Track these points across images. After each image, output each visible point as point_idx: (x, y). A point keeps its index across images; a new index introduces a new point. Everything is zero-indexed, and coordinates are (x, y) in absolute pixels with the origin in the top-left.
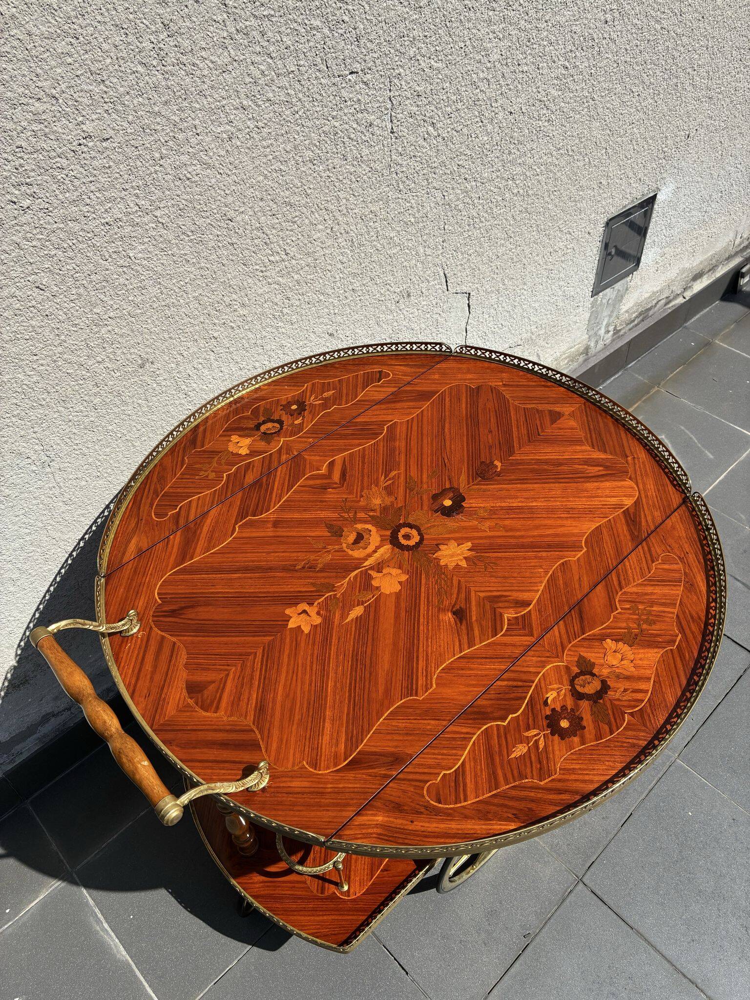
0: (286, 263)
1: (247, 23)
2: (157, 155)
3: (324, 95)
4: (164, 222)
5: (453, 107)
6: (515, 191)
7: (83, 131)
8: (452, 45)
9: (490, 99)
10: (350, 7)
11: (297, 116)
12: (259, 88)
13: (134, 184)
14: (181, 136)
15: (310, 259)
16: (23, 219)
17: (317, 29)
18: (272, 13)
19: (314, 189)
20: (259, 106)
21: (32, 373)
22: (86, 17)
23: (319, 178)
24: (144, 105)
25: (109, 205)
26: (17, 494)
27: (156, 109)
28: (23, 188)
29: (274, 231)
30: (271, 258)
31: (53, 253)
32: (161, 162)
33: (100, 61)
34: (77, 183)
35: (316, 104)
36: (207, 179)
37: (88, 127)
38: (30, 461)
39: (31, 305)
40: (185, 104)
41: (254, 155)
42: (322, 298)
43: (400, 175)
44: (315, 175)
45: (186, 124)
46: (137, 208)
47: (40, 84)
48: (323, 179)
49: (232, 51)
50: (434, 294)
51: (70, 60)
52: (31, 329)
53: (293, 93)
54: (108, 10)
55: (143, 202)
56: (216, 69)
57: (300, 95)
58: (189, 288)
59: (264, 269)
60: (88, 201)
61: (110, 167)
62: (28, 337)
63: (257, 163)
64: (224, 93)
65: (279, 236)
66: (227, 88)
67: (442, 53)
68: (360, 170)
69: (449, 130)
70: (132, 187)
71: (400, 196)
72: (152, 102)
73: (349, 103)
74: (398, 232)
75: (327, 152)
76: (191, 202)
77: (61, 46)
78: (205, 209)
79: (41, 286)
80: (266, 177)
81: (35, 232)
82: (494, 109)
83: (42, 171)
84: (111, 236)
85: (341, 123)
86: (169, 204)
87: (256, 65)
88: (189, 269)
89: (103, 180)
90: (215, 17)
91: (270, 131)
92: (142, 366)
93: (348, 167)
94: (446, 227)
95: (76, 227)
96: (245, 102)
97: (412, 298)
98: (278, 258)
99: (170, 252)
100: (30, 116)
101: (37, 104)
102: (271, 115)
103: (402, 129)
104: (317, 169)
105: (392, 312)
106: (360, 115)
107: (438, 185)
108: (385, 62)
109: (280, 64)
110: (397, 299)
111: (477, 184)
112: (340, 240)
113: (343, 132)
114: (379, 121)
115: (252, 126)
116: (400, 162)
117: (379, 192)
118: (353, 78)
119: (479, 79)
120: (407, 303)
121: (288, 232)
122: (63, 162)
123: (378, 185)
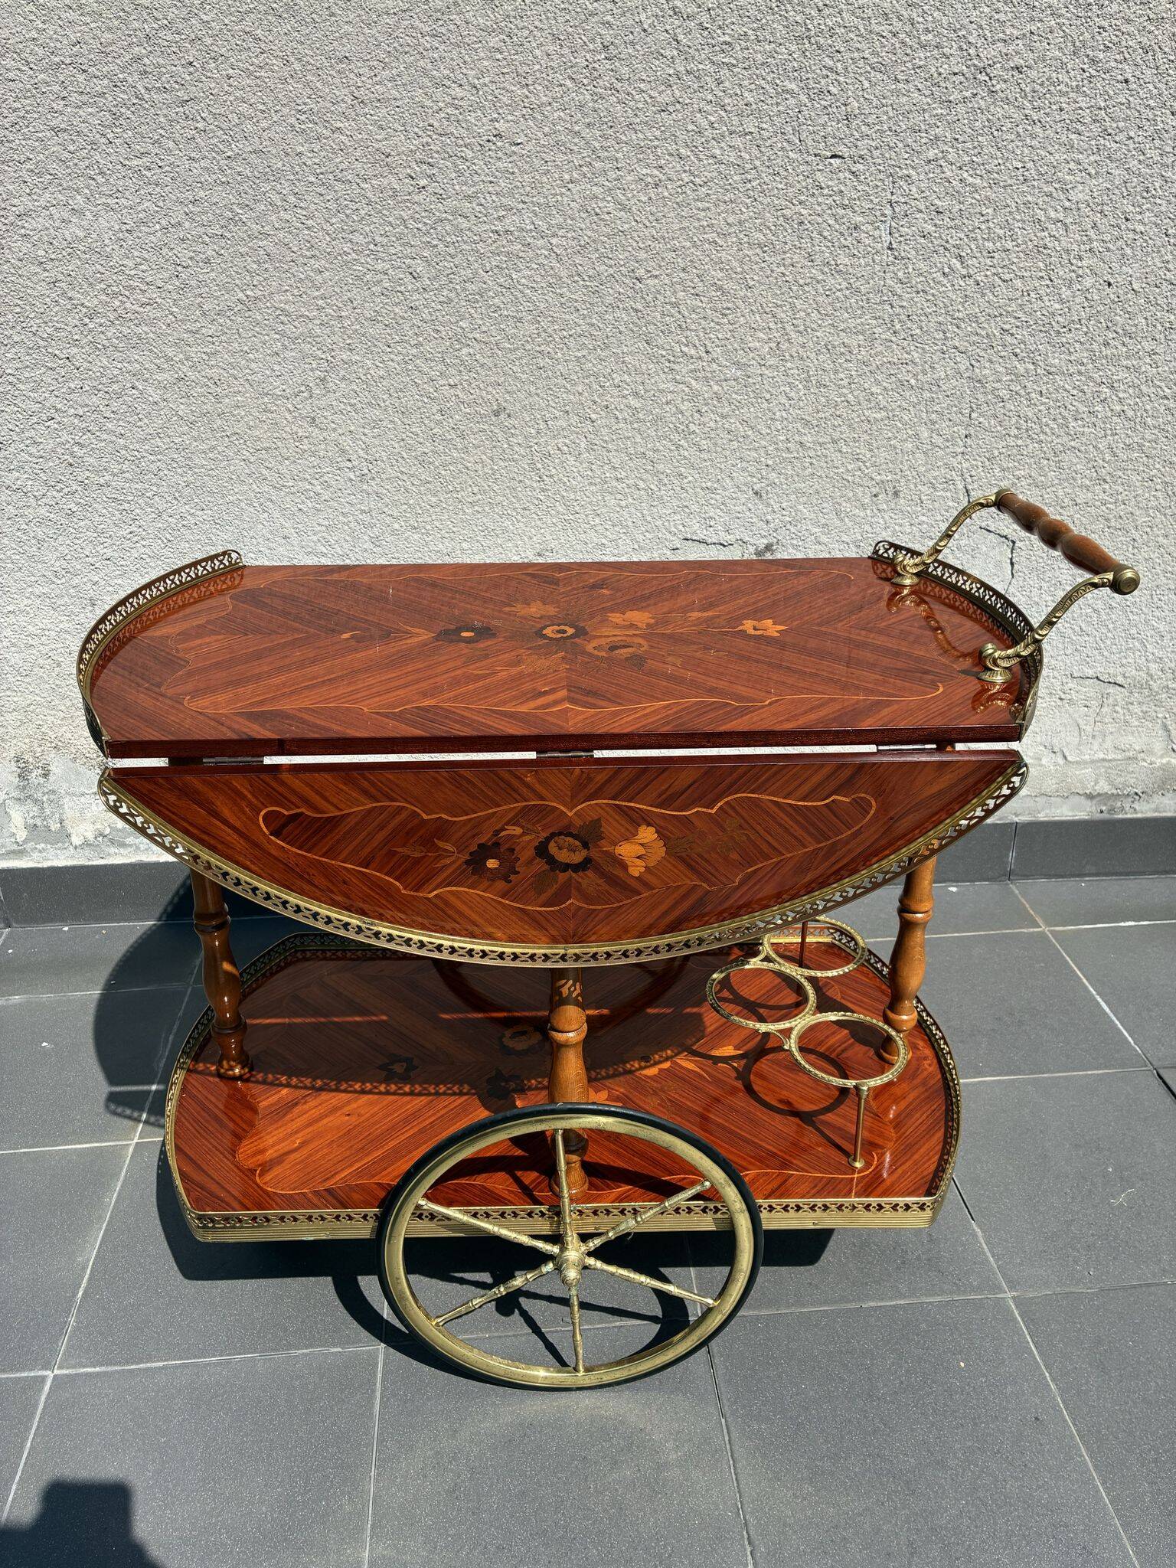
0: (705, 364)
1: (701, 66)
2: (567, 177)
3: (790, 171)
4: (559, 252)
5: (998, 244)
6: (1118, 408)
7: (496, 129)
8: (1000, 161)
9: (1067, 251)
10: (842, 79)
11: (749, 186)
12: (703, 140)
13: (535, 199)
14: (597, 165)
15: (739, 373)
16: (416, 198)
17: (792, 93)
18: (735, 62)
19: (758, 282)
20: (700, 160)
22: (525, 19)
23: (769, 272)
24: (565, 121)
25: (503, 213)
26: (327, 497)
27: (577, 128)
28: (424, 167)
29: (693, 316)
30: (685, 349)
31: (435, 242)
33: (529, 66)
34: (476, 178)
35: (777, 179)
36: (618, 222)
37: (501, 126)
38: (349, 465)
39: (399, 289)
40: (610, 132)
41: (683, 213)
42: (750, 433)
43: (898, 310)
44: (763, 265)
45: (606, 154)
46: (532, 227)
47: (465, 71)
48: (775, 275)
49: (676, 91)
50: (943, 512)
51: (499, 56)
52: (392, 316)
53: (748, 157)
54: (548, 18)
55: (541, 223)
56: (654, 106)
57: (758, 163)
58: (572, 343)
59: (672, 359)
60: (483, 201)
61: (513, 173)
63: (686, 224)
64: (658, 133)
65: (700, 324)
66: (663, 128)
67: (982, 167)
68: (833, 282)
69: (988, 273)
70: (532, 202)
71: (894, 339)
72: (574, 120)
73: (826, 191)
74: (885, 389)
75: (786, 243)
76: (594, 241)
77: (494, 42)
78: (610, 256)
79: (414, 273)
80: (694, 245)
81: (423, 214)
82: (1073, 268)
83: (446, 155)
84: (497, 247)
85: (811, 212)
86: (569, 235)
87: (704, 114)
88: (576, 320)
89: (503, 184)
90: (663, 51)
91: (710, 192)
92: (496, 414)
93: (814, 271)
94: (974, 415)
95: (464, 224)
96: (682, 151)
97: (902, 501)
98: (693, 352)
99: (558, 291)
100: (448, 99)
101: (457, 90)
102: (715, 174)
103: (907, 248)
104: (767, 258)
105: (863, 507)
106: (841, 212)
107: (963, 345)
108: (887, 155)
109: (735, 120)
110: (874, 491)
111: (1039, 371)
112: (789, 365)
113: (812, 225)
114: (870, 227)
115: (686, 180)
116: (899, 292)
117: (859, 321)
118: (836, 162)
119: (1049, 218)
120: (893, 505)
121: (712, 324)
122: (469, 154)
123: (859, 312)
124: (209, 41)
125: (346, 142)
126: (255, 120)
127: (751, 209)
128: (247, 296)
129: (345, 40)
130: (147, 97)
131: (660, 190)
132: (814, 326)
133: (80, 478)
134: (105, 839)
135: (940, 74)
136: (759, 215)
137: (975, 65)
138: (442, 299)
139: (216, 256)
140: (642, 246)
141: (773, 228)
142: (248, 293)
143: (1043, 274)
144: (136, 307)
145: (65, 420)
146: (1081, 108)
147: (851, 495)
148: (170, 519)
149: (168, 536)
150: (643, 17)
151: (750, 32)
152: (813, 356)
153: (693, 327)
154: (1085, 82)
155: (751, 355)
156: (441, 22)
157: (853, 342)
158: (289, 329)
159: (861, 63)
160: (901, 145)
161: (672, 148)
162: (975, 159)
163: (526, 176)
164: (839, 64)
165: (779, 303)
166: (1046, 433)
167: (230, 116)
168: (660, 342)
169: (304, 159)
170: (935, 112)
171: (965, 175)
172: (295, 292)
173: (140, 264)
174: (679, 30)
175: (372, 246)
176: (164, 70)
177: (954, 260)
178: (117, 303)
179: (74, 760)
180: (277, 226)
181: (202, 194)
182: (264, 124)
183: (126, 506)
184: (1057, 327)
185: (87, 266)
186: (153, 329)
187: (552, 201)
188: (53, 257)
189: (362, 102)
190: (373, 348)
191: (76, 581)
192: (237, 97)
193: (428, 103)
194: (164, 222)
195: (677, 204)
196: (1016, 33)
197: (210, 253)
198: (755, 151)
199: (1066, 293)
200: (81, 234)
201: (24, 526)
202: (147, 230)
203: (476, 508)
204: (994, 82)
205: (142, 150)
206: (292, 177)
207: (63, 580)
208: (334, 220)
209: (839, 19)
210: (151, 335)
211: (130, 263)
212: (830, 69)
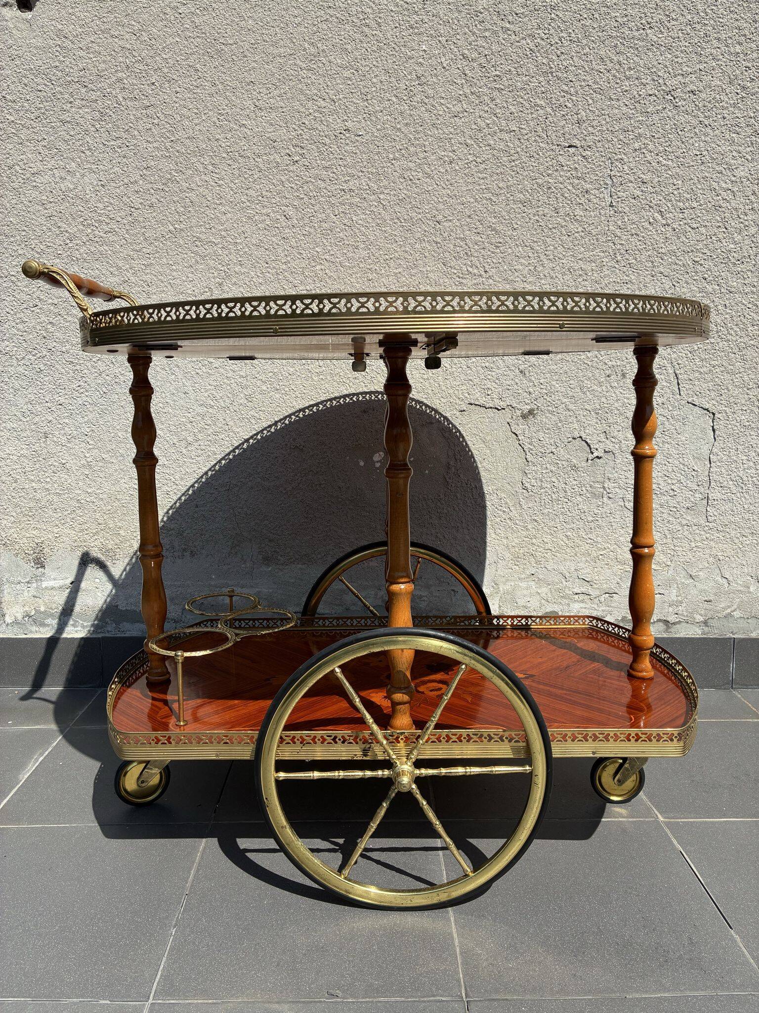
0: (484, 279)
1: (480, 90)
2: (391, 156)
3: (541, 155)
4: (384, 204)
5: (687, 204)
7: (345, 126)
8: (685, 150)
9: (736, 210)
10: (574, 98)
11: (513, 164)
12: (482, 135)
13: (369, 170)
14: (412, 149)
16: (291, 168)
17: (541, 107)
18: (503, 87)
19: (520, 225)
20: (481, 147)
21: (261, 275)
22: (367, 60)
23: (528, 219)
24: (391, 122)
25: (348, 178)
27: (399, 126)
28: (298, 149)
29: (476, 247)
30: (470, 269)
31: (302, 196)
32: (393, 162)
33: (368, 88)
34: (331, 156)
35: (532, 160)
36: (425, 185)
37: (349, 124)
39: (276, 225)
40: (421, 129)
41: (469, 180)
43: (619, 247)
44: (523, 215)
45: (418, 142)
46: (367, 187)
47: (327, 91)
48: (532, 221)
49: (464, 105)
51: (350, 82)
52: (271, 243)
53: (512, 146)
55: (373, 185)
56: (449, 113)
57: (519, 150)
58: (392, 264)
59: (461, 276)
60: (335, 171)
61: (356, 153)
62: (267, 247)
63: (470, 187)
65: (480, 253)
66: (455, 127)
67: (672, 154)
68: (572, 227)
69: (681, 223)
70: (368, 172)
71: (617, 266)
73: (565, 168)
75: (539, 201)
76: (409, 197)
77: (347, 74)
78: (419, 207)
79: (287, 216)
80: (476, 200)
81: (295, 178)
83: (313, 142)
84: (343, 200)
85: (556, 181)
86: (392, 193)
87: (483, 119)
88: (395, 248)
89: (349, 160)
90: (456, 80)
91: (487, 167)
93: (559, 220)
96: (468, 141)
97: (628, 381)
98: (476, 271)
99: (383, 229)
101: (322, 102)
102: (490, 156)
103: (623, 205)
104: (526, 210)
105: (600, 384)
106: (577, 181)
107: (666, 271)
108: (606, 146)
109: (504, 123)
110: (608, 372)
111: (722, 290)
112: (543, 281)
113: (557, 189)
114: (597, 192)
115: (471, 159)
116: (619, 234)
117: (591, 253)
118: (572, 150)
119: (722, 188)
120: (621, 384)
121: (489, 253)
122: (327, 141)
123: (591, 247)
124: (166, 70)
125: (248, 133)
126: (191, 118)
127: (515, 178)
128: (175, 228)
129: (252, 72)
130: (123, 103)
131: (453, 165)
132: (561, 256)
133: (49, 347)
134: (30, 619)
135: (640, 95)
136: (520, 182)
137: (663, 90)
138: (305, 233)
139: (157, 202)
140: (441, 200)
141: (530, 191)
142: (176, 226)
143: (720, 224)
144: (101, 234)
145: (45, 307)
146: (738, 118)
147: (591, 375)
148: (107, 378)
149: (104, 389)
150: (443, 60)
151: (513, 69)
152: (560, 276)
153: (476, 254)
154: (739, 101)
155: (516, 274)
156: (313, 62)
157: (588, 267)
158: (201, 250)
159: (587, 89)
160: (616, 140)
161: (462, 140)
162: (667, 149)
163: (364, 155)
164: (572, 89)
165: (535, 240)
166: (731, 335)
167: (175, 116)
168: (452, 264)
169: (220, 143)
170: (638, 119)
171: (661, 159)
172: (207, 226)
173: (108, 207)
174: (466, 68)
175: (260, 198)
176: (136, 87)
177: (656, 214)
178: (89, 231)
179: (17, 555)
180: (199, 184)
181: (153, 163)
182: (196, 121)
183: (78, 367)
184: (733, 260)
185: (73, 207)
186: (111, 248)
187: (381, 171)
188: (52, 200)
189: (260, 109)
190: (256, 264)
191: (37, 419)
192: (180, 105)
193: (303, 110)
194: (126, 181)
195: (465, 174)
196: (690, 70)
197: (154, 200)
198: (517, 142)
199: (738, 238)
200: (72, 187)
201: (7, 380)
202: (115, 185)
203: (321, 377)
204: (677, 100)
205: (117, 136)
206: (212, 154)
207: (28, 419)
208: (237, 181)
209: (571, 62)
210: (109, 252)
211: (101, 206)
212: (567, 92)
